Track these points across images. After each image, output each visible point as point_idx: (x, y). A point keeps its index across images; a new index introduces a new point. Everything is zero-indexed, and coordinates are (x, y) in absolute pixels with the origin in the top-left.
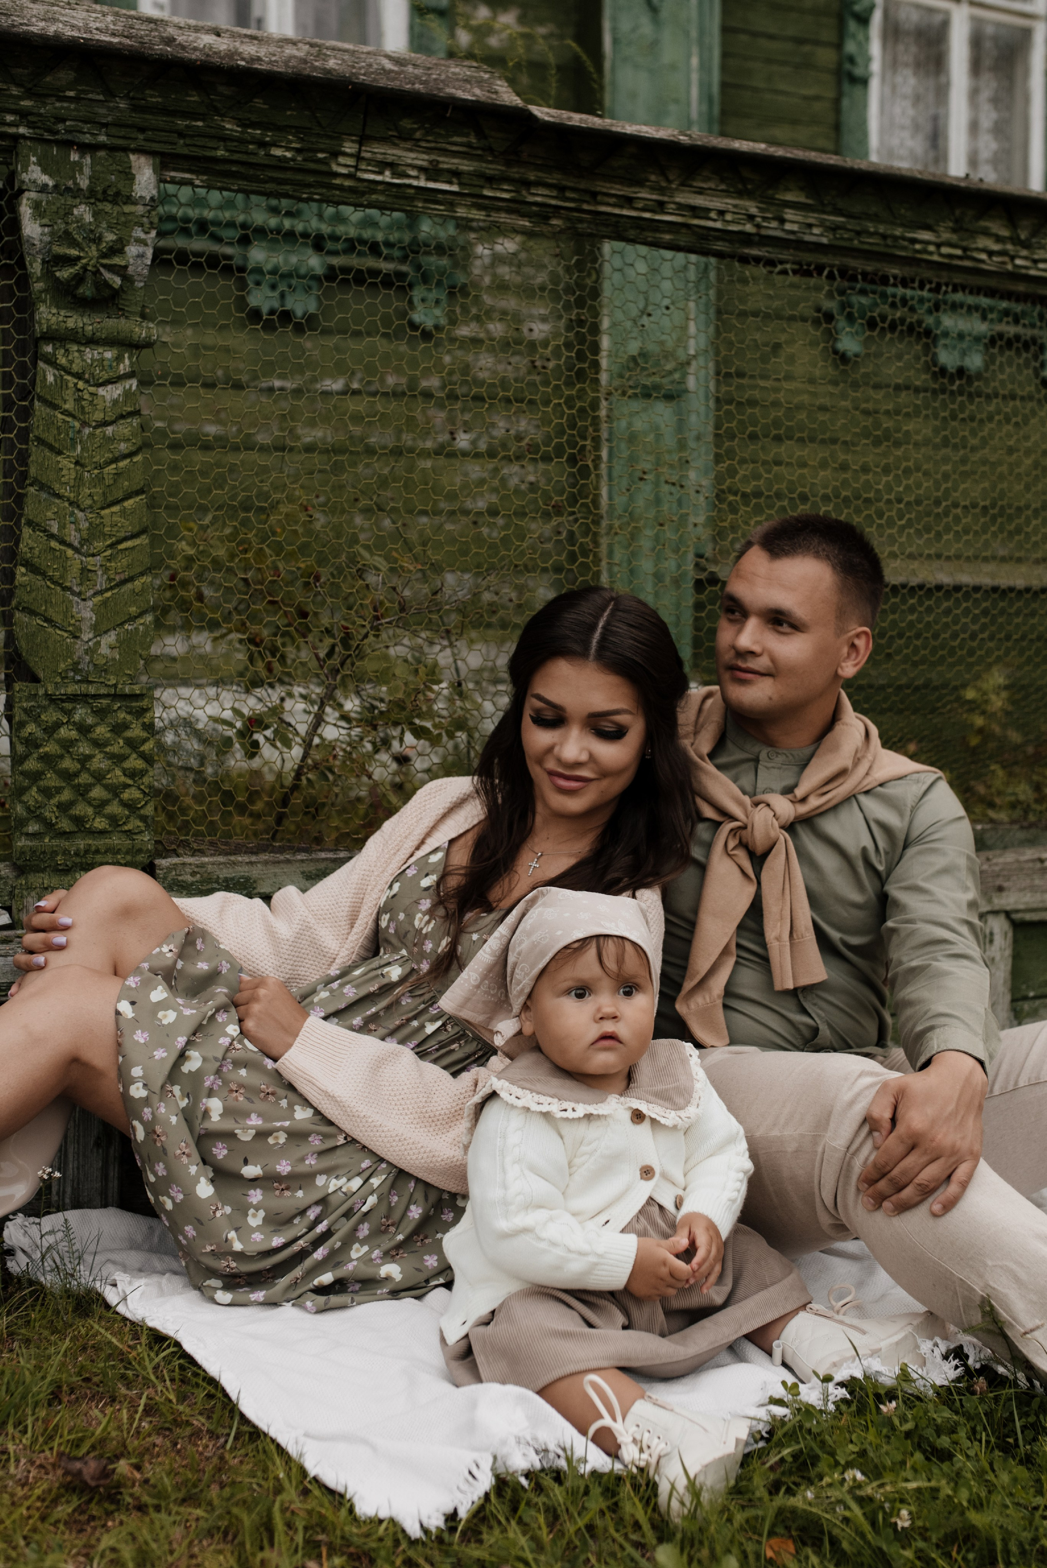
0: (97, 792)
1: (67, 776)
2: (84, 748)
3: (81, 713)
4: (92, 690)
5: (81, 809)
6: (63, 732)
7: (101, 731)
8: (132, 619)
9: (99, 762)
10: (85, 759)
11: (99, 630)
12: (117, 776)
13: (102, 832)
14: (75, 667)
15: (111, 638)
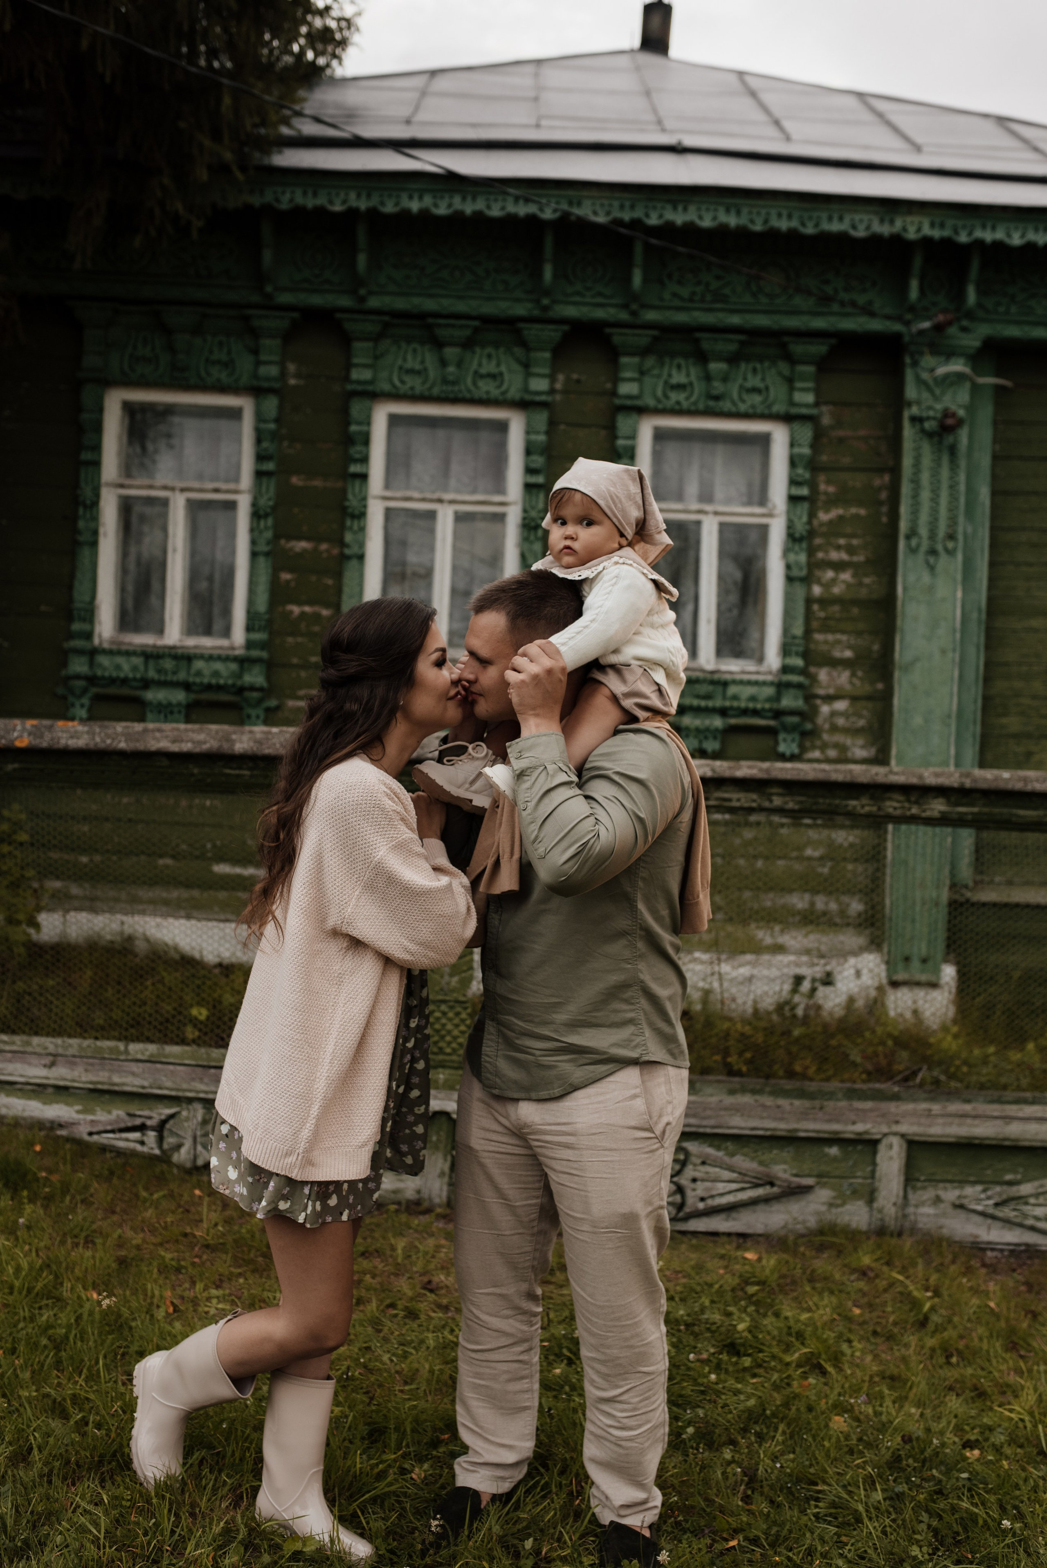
0: (448, 1038)
1: (437, 1031)
2: (444, 1021)
3: (443, 1007)
4: (448, 998)
5: (442, 1044)
6: (437, 1014)
7: (451, 1015)
8: (465, 971)
9: (449, 1027)
10: (444, 1025)
11: (451, 975)
12: (456, 1032)
13: (449, 1054)
14: (442, 989)
15: (455, 979)
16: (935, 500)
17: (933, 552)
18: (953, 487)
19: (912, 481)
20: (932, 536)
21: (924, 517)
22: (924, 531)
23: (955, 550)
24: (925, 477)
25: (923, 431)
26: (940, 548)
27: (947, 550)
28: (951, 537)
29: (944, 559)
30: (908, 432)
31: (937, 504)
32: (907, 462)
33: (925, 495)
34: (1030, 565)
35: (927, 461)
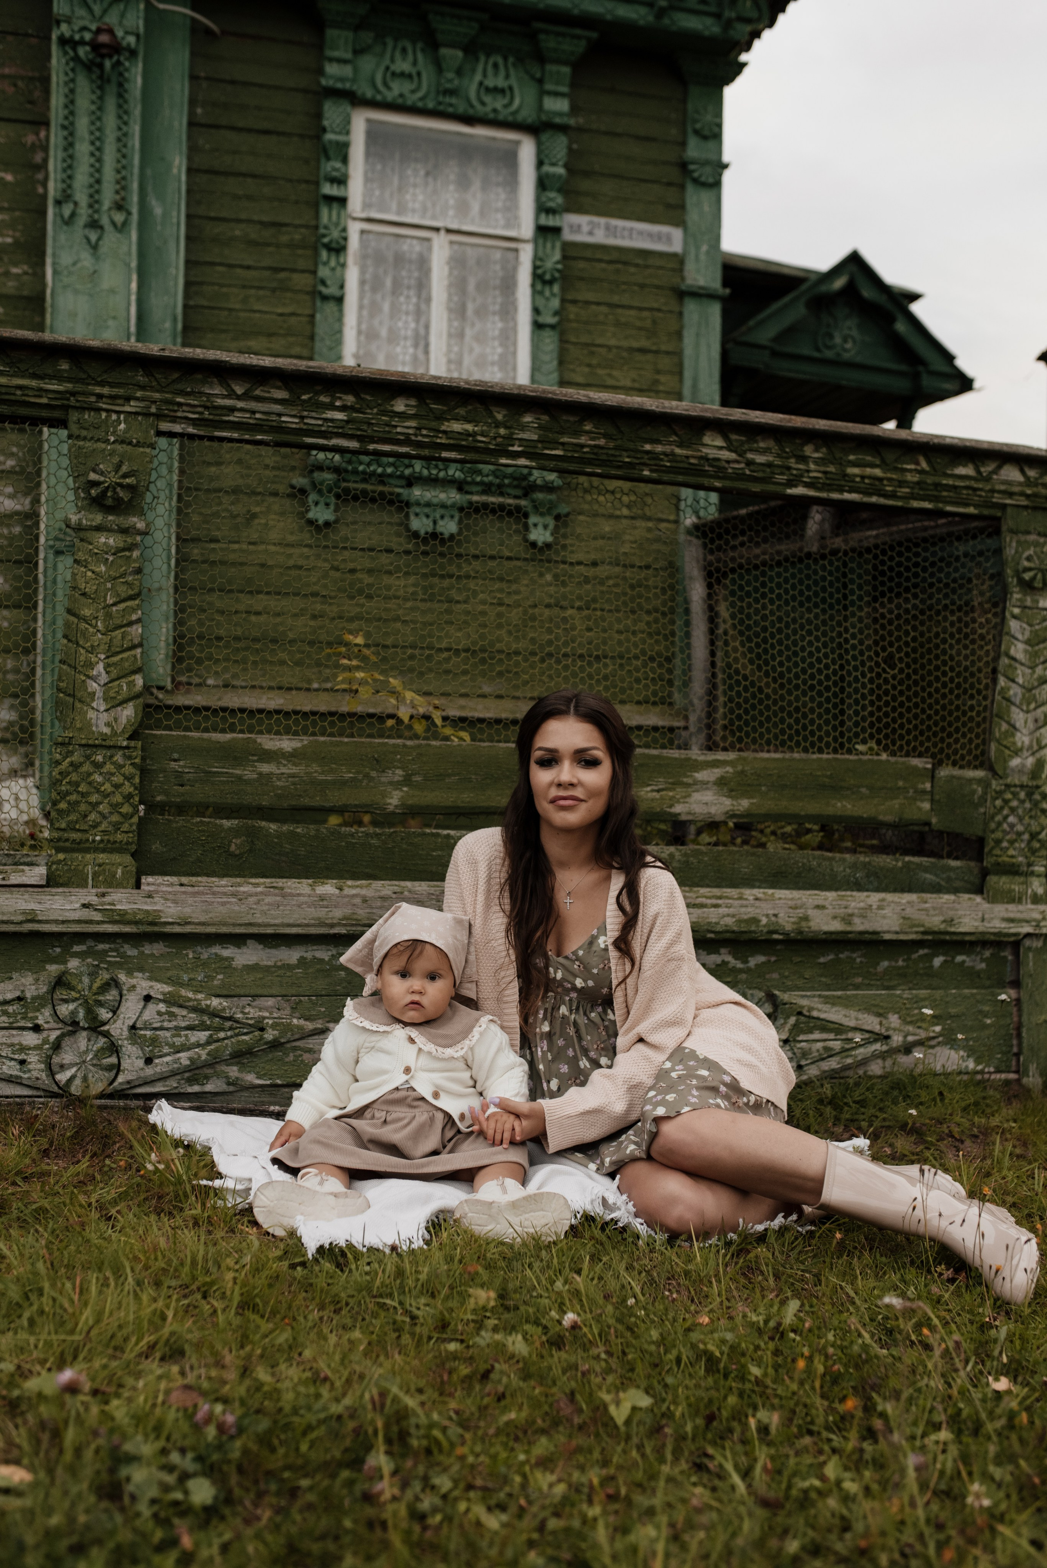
16: (97, 155)
17: (94, 224)
18: (122, 139)
19: (64, 127)
20: (94, 202)
21: (82, 178)
22: (81, 197)
23: (125, 223)
24: (82, 124)
25: (76, 58)
26: (105, 221)
27: (114, 224)
28: (119, 206)
29: (111, 238)
30: (57, 60)
31: (99, 160)
32: (57, 101)
33: (83, 148)
34: (248, 268)
35: (84, 102)
